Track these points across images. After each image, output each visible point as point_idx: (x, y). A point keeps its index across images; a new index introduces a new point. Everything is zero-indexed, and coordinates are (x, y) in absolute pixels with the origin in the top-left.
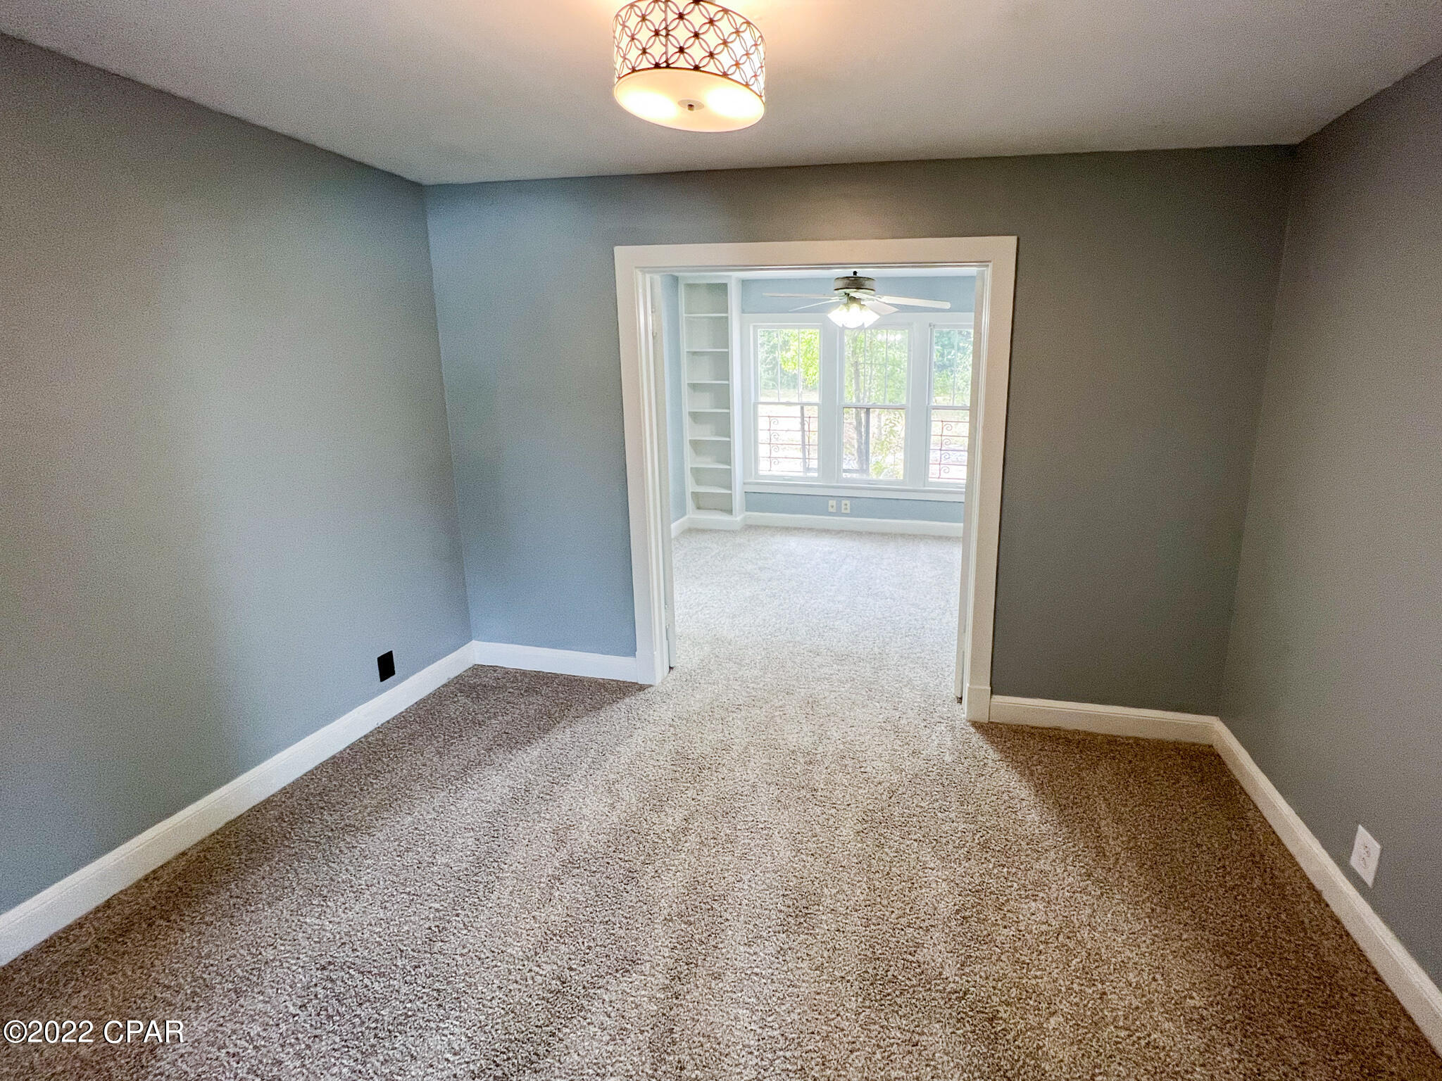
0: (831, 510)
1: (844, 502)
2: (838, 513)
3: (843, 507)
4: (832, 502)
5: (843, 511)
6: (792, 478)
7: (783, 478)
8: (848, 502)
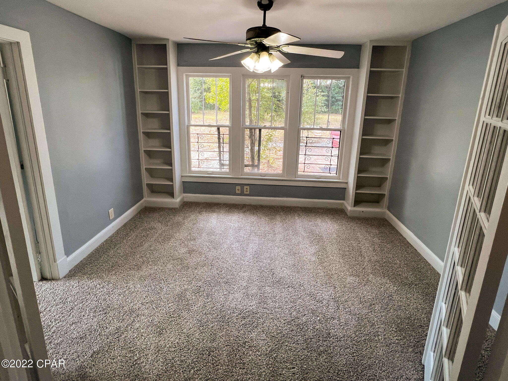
0: (237, 192)
1: (245, 187)
2: (242, 194)
3: (245, 190)
4: (238, 188)
5: (245, 193)
6: (213, 173)
7: (206, 172)
8: (248, 187)
